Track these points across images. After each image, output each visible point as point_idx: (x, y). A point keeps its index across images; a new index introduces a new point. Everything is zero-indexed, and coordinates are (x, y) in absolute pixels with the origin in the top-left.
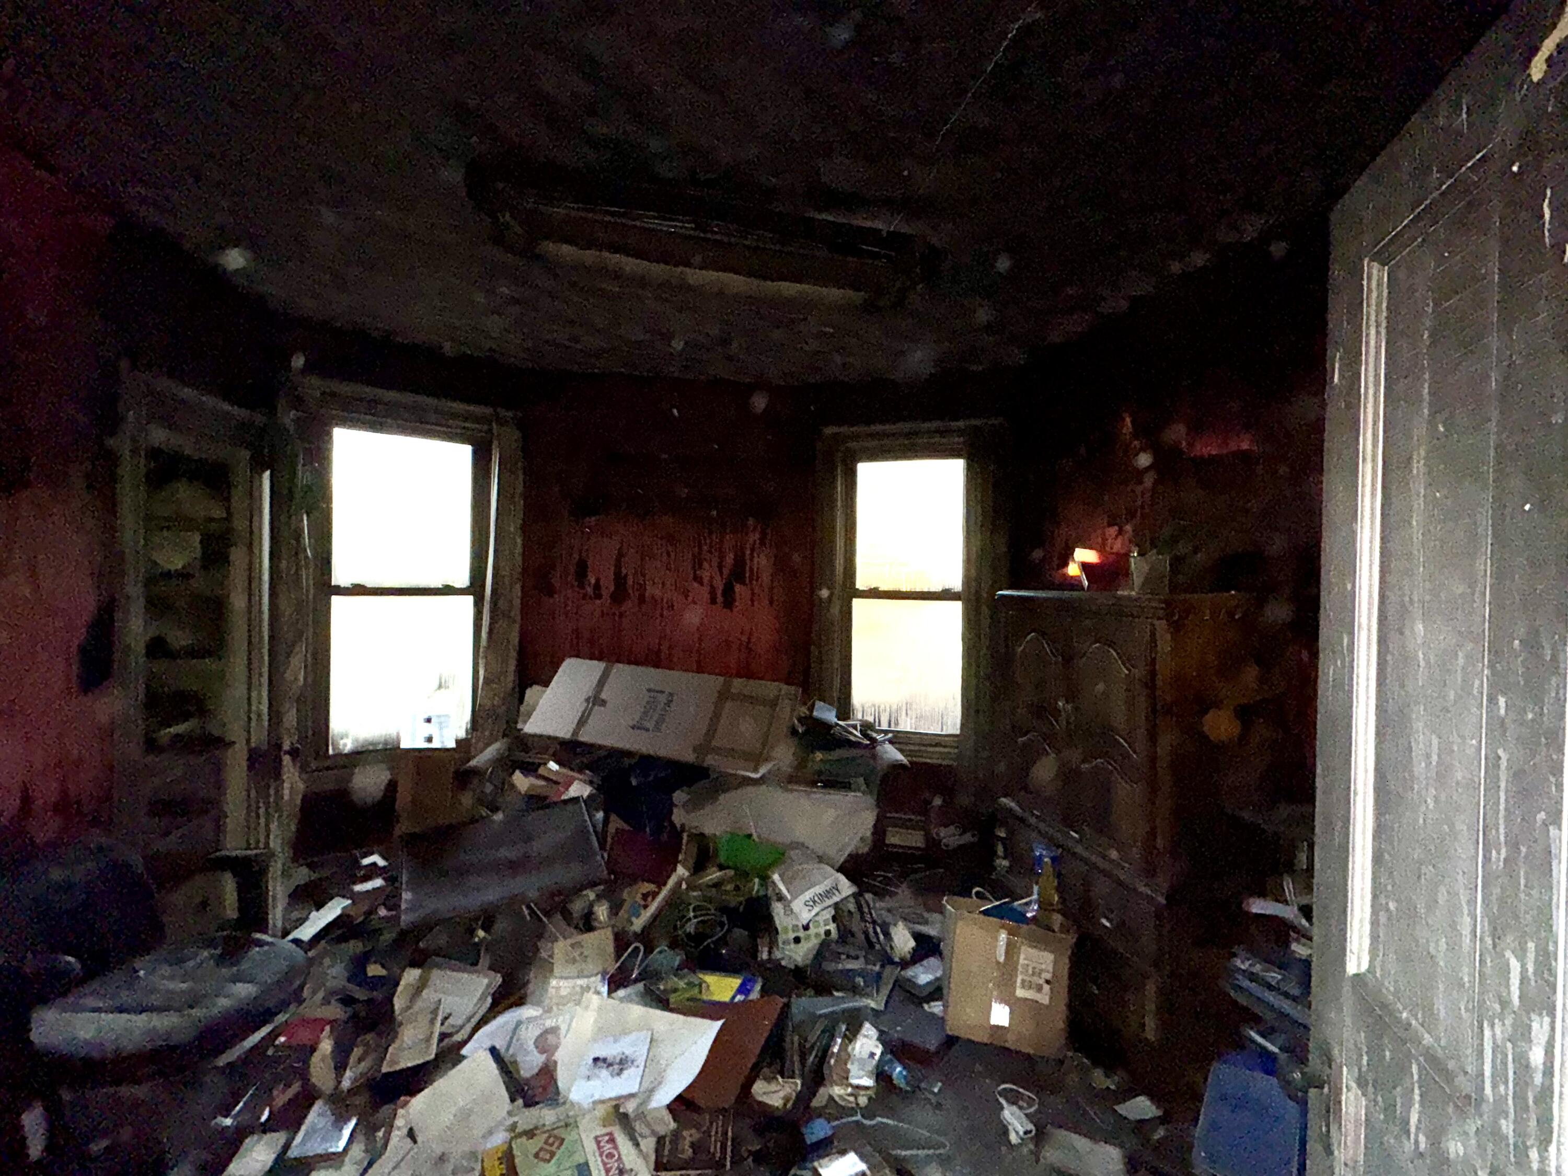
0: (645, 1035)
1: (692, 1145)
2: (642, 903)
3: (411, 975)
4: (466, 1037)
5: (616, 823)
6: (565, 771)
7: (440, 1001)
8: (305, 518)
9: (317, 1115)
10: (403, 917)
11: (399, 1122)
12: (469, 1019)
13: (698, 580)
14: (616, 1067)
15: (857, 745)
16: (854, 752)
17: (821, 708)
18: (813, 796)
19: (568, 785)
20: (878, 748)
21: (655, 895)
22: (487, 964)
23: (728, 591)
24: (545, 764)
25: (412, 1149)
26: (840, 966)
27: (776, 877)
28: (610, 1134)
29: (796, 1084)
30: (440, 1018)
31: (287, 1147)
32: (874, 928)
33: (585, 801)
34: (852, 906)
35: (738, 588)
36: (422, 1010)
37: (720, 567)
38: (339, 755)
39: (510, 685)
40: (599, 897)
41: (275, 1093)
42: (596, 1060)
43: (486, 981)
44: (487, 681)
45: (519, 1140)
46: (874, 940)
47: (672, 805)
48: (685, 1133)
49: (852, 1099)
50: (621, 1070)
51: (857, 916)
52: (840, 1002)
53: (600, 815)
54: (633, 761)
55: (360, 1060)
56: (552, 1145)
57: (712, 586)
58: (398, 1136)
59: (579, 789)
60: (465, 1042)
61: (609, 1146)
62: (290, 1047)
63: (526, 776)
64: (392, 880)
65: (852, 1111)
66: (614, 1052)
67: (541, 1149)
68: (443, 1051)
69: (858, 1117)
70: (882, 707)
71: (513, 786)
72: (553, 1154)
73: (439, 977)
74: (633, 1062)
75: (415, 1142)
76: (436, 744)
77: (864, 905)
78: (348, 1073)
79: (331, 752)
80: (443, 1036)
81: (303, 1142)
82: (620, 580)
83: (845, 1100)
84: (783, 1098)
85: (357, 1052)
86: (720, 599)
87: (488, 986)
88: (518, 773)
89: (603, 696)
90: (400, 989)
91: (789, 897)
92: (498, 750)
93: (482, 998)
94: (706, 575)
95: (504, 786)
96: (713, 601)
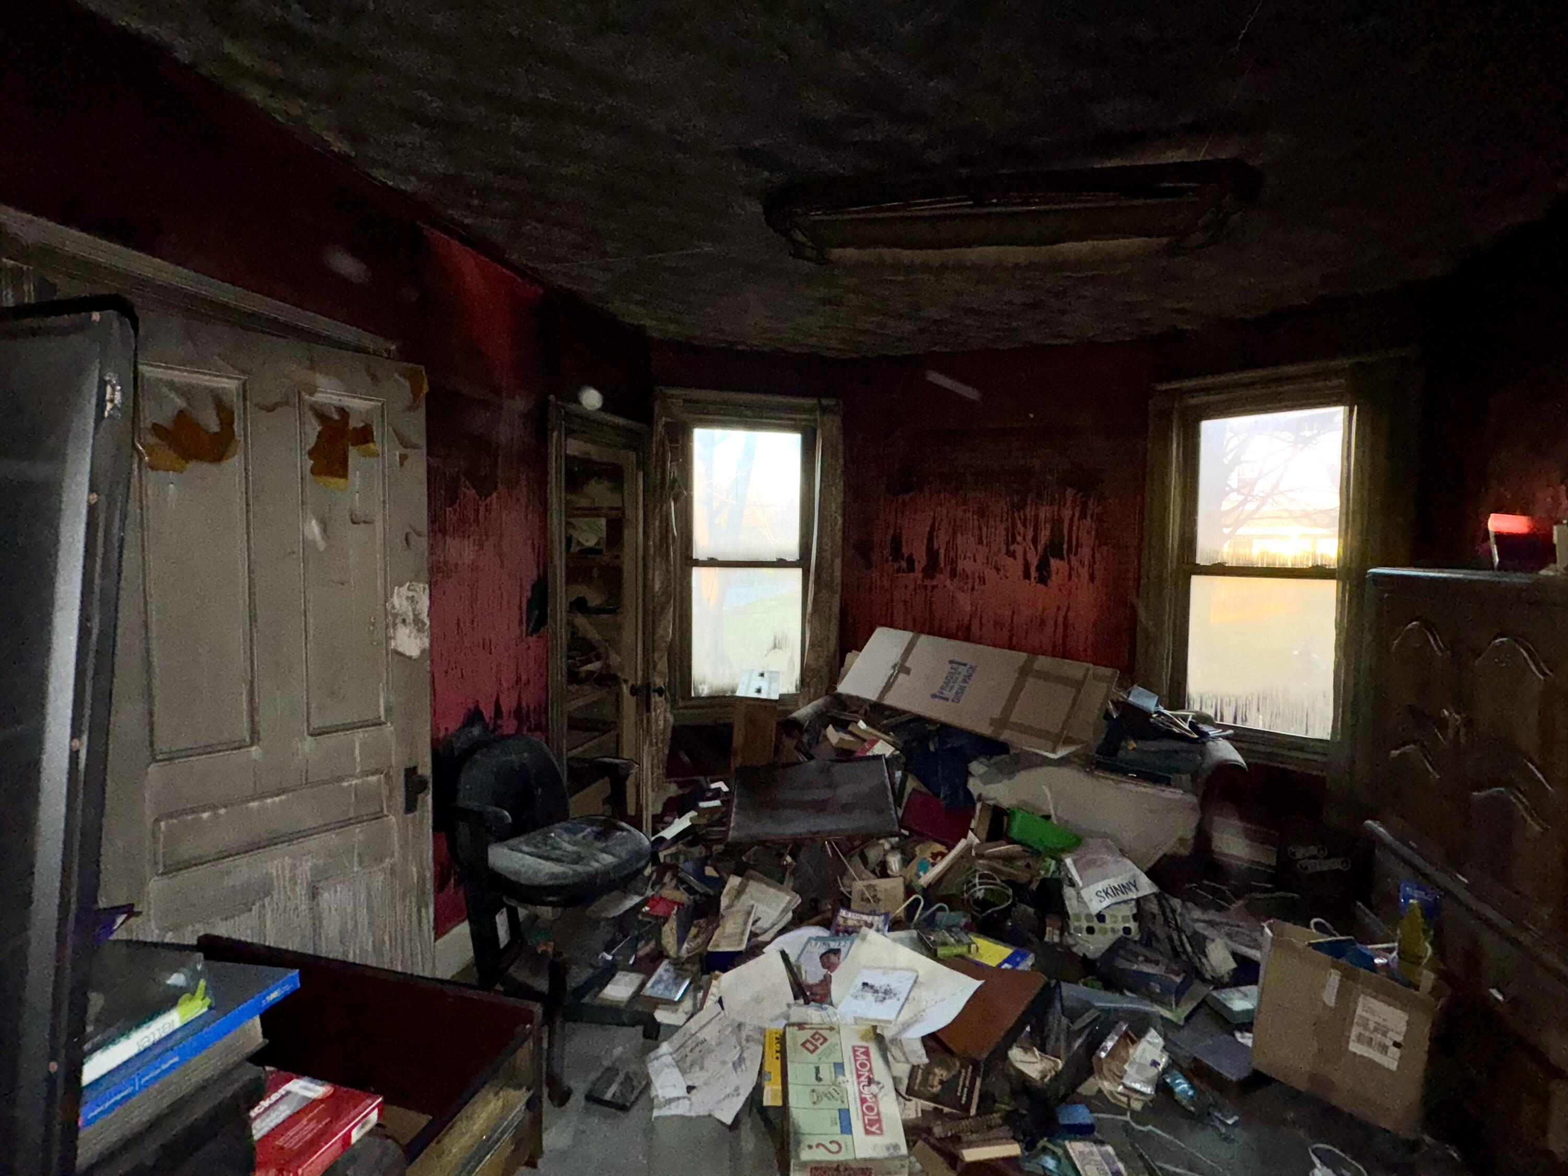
0: (911, 976)
1: (941, 1082)
2: (931, 861)
3: (734, 881)
4: (769, 939)
5: (912, 784)
6: (871, 730)
7: (752, 906)
8: (672, 504)
9: (663, 970)
10: (731, 833)
11: (713, 990)
12: (773, 925)
13: (1012, 554)
14: (881, 995)
15: (1182, 737)
16: (1177, 745)
17: (1140, 694)
18: (1123, 785)
19: (874, 743)
20: (1210, 744)
21: (943, 855)
22: (791, 885)
23: (1043, 566)
24: (857, 723)
25: (719, 1013)
26: (1135, 967)
27: (1069, 861)
28: (867, 1048)
29: (1056, 1064)
30: (751, 921)
31: (643, 985)
32: (1180, 937)
33: (886, 759)
34: (1154, 907)
35: (1054, 563)
36: (739, 911)
37: (1035, 541)
38: (699, 698)
39: (832, 650)
40: (893, 848)
41: (639, 946)
42: (865, 984)
43: (788, 898)
44: (812, 645)
45: (791, 1028)
46: (1180, 949)
47: (968, 774)
48: (937, 1071)
49: (1124, 1099)
50: (884, 999)
51: (1160, 919)
52: (1127, 1002)
53: (898, 774)
54: (933, 728)
55: (695, 937)
56: (817, 1040)
57: (1025, 560)
58: (711, 1001)
59: (883, 749)
60: (767, 943)
61: (864, 1057)
62: (652, 916)
63: (837, 731)
64: (726, 803)
65: (1121, 1111)
66: (882, 983)
67: (807, 1041)
68: (751, 948)
69: (1128, 1118)
70: (1226, 700)
71: (826, 738)
72: (816, 1048)
73: (754, 887)
74: (895, 995)
75: (723, 1008)
76: (763, 695)
77: (1168, 910)
78: (685, 946)
79: (693, 695)
80: (753, 935)
81: (653, 987)
82: (932, 554)
83: (1115, 1098)
84: (1041, 1072)
85: (694, 931)
86: (1034, 574)
87: (790, 902)
88: (830, 727)
89: (907, 664)
90: (725, 891)
91: (1081, 884)
92: (818, 706)
93: (785, 911)
94: (1018, 549)
95: (819, 738)
96: (1027, 575)
